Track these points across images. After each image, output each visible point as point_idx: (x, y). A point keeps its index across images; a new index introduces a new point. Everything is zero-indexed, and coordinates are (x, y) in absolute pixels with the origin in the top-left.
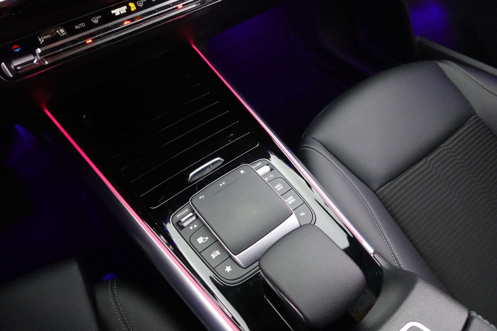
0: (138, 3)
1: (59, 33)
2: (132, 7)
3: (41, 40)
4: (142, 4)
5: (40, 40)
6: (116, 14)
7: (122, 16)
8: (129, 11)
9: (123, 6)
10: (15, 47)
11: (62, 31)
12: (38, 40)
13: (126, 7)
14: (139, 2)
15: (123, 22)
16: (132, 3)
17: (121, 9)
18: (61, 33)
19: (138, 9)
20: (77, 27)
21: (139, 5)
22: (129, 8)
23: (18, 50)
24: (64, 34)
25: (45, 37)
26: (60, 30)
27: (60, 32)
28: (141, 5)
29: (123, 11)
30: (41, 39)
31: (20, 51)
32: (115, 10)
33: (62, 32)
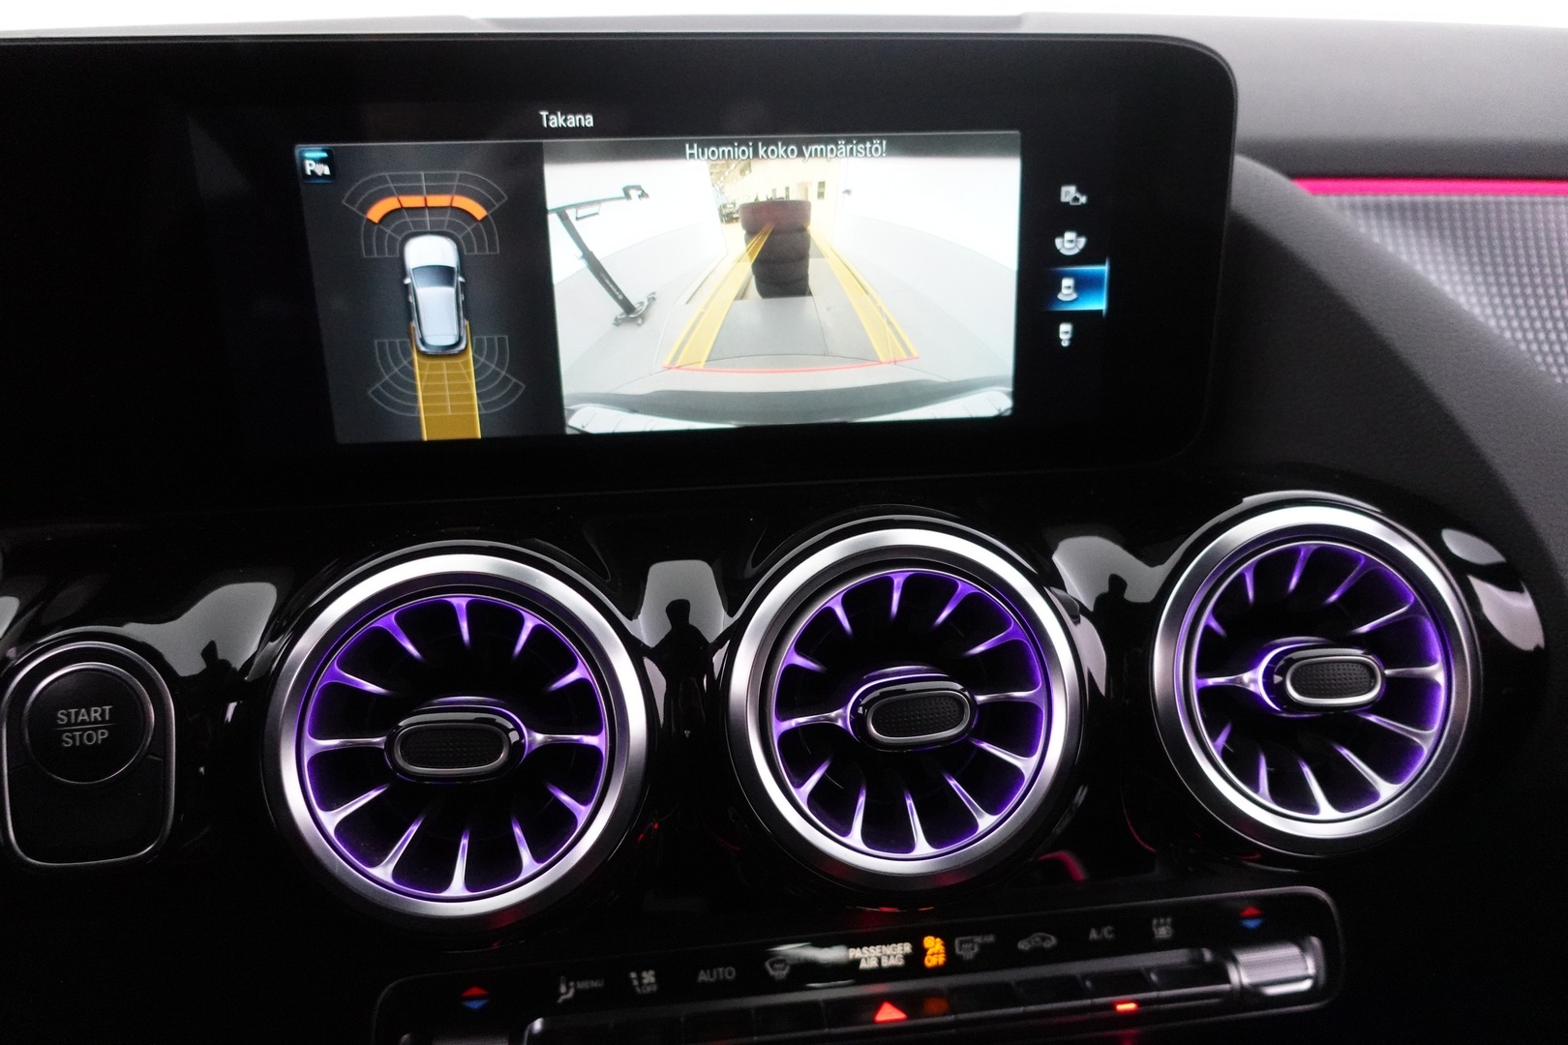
0: (961, 943)
1: (636, 983)
2: (933, 955)
3: (566, 992)
4: (973, 949)
5: (563, 989)
6: (863, 965)
7: (880, 974)
8: (915, 962)
9: (897, 943)
10: (476, 991)
11: (649, 977)
12: (558, 987)
13: (907, 948)
14: (968, 942)
15: (876, 1002)
16: (936, 937)
17: (888, 949)
18: (641, 985)
19: (953, 964)
20: (703, 977)
21: (960, 950)
22: (919, 952)
23: (476, 1005)
24: (649, 989)
25: (582, 985)
26: (644, 974)
27: (640, 978)
28: (968, 951)
29: (892, 957)
30: (568, 988)
31: (483, 1009)
32: (865, 949)
33: (645, 981)
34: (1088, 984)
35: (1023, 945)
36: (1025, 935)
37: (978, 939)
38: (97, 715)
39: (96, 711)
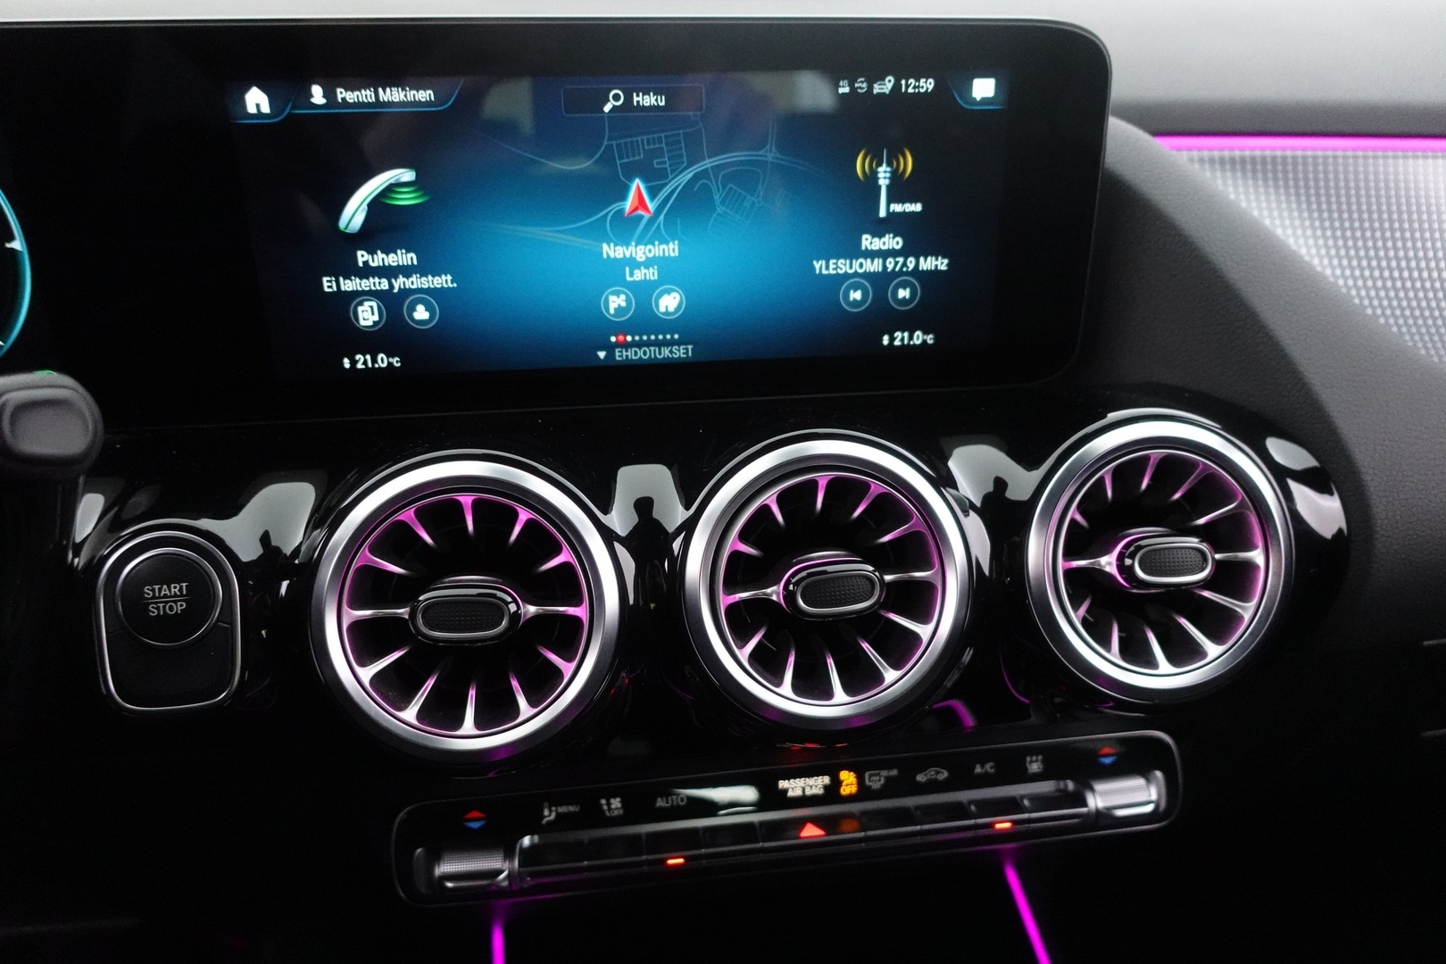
0: (870, 776)
1: (605, 808)
2: (847, 785)
3: (549, 815)
4: (880, 780)
5: (546, 812)
6: (790, 794)
7: (804, 801)
8: (832, 793)
9: (818, 776)
10: (475, 814)
11: (616, 803)
12: (542, 811)
13: (826, 780)
14: (874, 775)
15: (801, 823)
16: (850, 771)
17: (811, 781)
18: (610, 809)
19: (864, 793)
20: (660, 803)
21: (870, 781)
22: (836, 783)
23: (475, 825)
24: (616, 813)
25: (562, 809)
26: (612, 801)
27: (609, 804)
28: (876, 781)
29: (814, 787)
30: (551, 811)
31: (481, 829)
32: (792, 780)
33: (613, 806)
34: (973, 808)
35: (921, 778)
36: (922, 769)
37: (884, 773)
38: (176, 590)
39: (175, 587)
